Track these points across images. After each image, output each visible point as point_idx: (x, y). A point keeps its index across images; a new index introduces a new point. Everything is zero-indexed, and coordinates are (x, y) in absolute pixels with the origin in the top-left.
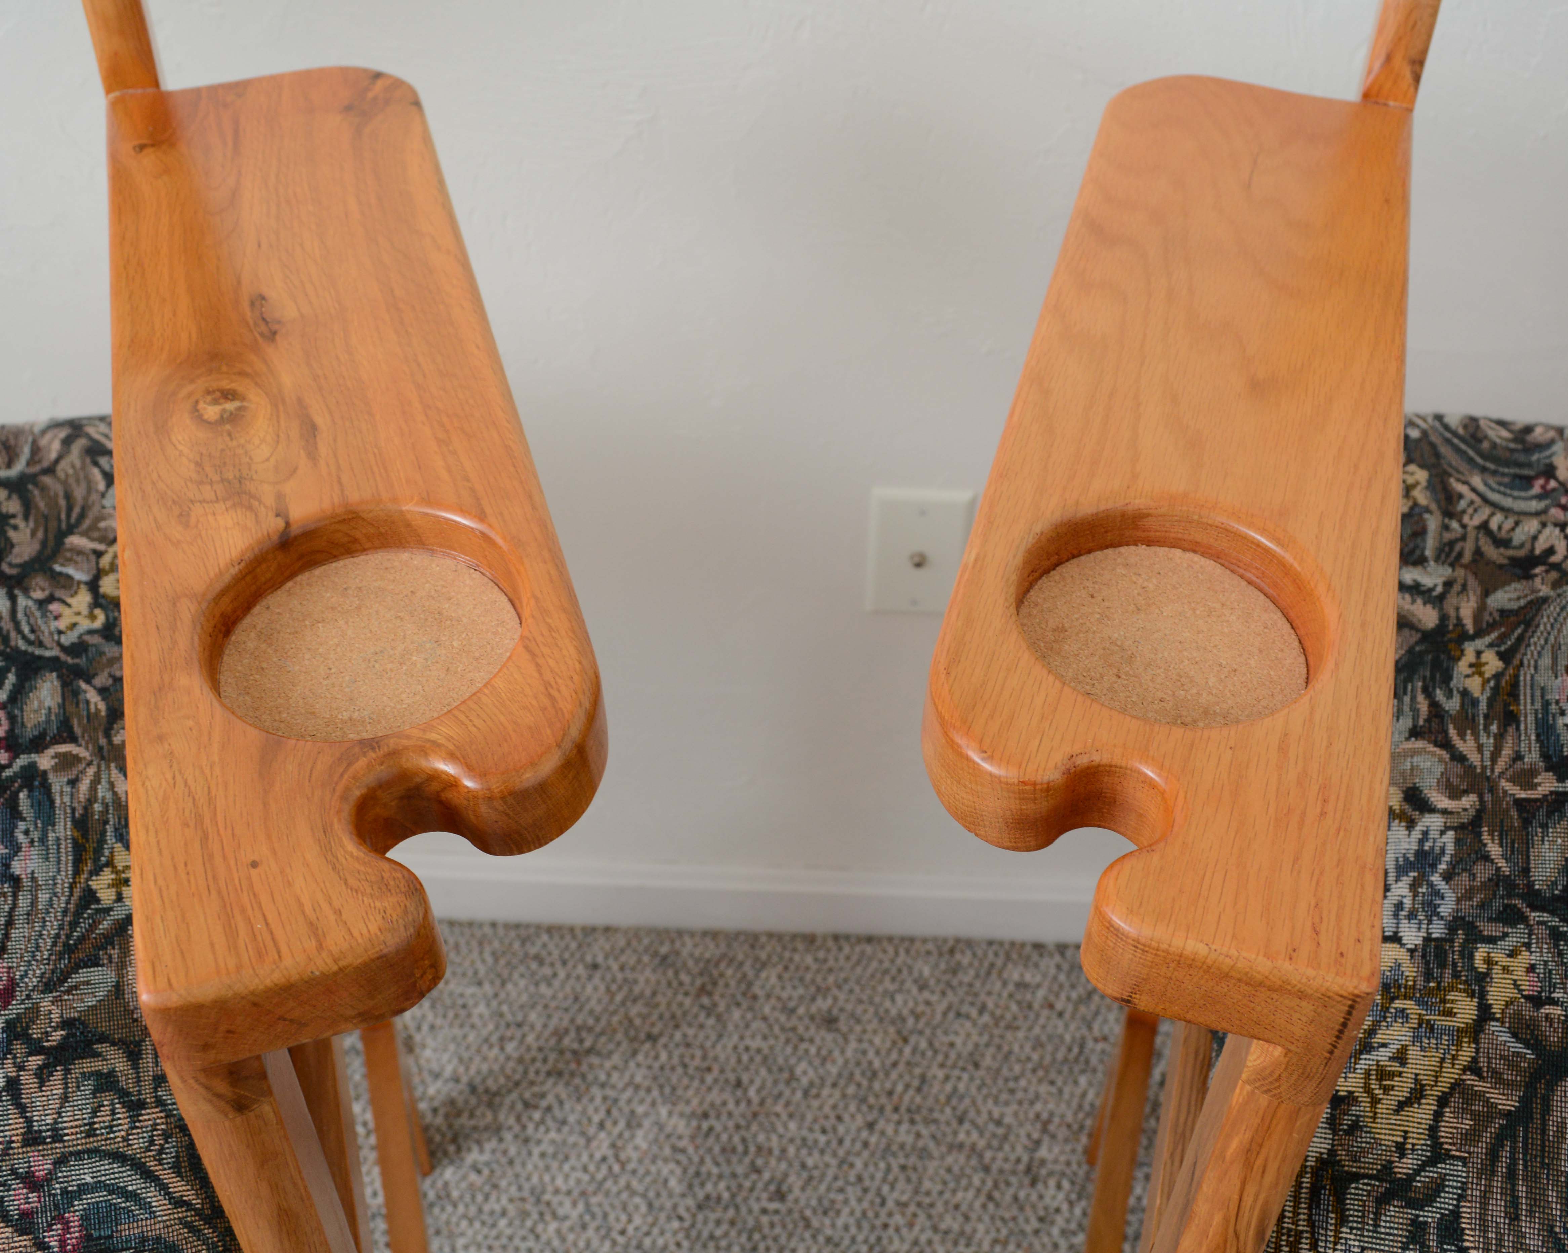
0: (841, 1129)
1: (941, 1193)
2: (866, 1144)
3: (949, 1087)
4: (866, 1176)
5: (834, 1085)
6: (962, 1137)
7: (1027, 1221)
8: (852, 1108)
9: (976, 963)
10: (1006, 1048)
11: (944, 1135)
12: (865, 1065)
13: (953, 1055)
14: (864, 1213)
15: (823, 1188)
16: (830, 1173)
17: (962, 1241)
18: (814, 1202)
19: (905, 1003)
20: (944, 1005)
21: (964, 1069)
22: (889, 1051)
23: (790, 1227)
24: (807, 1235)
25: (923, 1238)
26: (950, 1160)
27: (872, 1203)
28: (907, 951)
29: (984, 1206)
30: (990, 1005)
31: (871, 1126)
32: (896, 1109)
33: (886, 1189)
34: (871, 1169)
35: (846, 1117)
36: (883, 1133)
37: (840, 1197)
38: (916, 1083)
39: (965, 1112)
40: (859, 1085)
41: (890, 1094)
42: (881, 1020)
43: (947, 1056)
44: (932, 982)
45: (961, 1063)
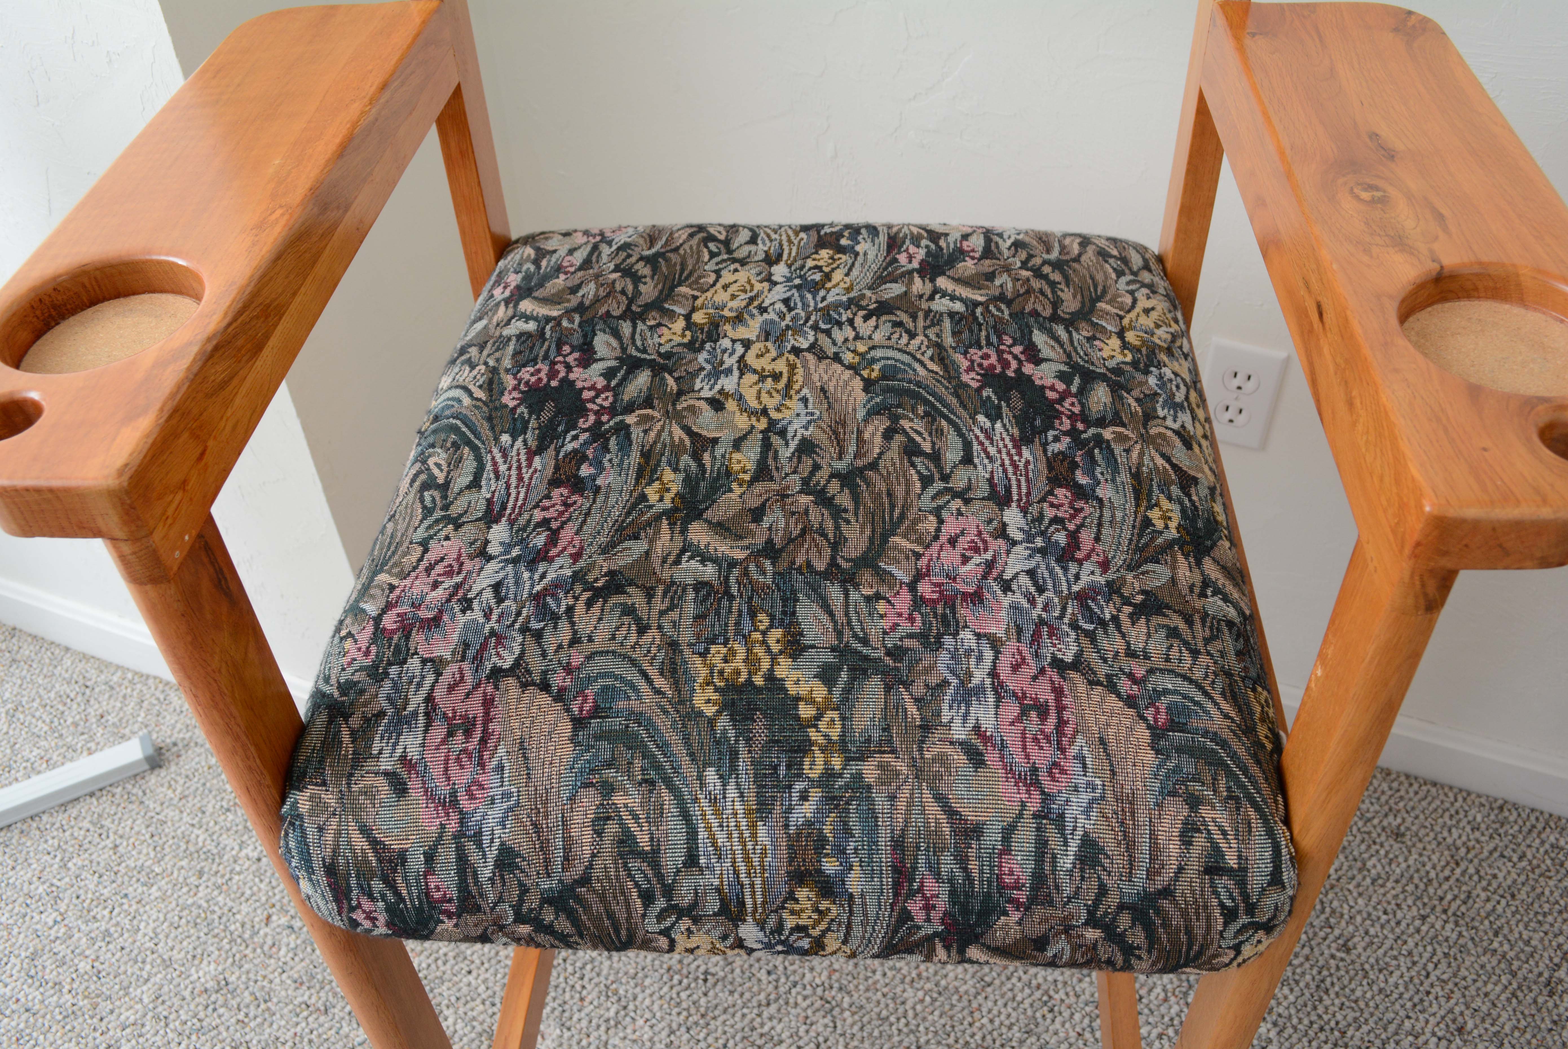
0: (1399, 915)
1: (1475, 981)
2: (1418, 931)
3: (1489, 906)
4: (1415, 951)
5: (1397, 881)
6: (1495, 945)
7: (1543, 1020)
8: (1410, 902)
9: (1520, 822)
10: (1539, 890)
11: (1482, 941)
12: (1423, 873)
13: (1495, 884)
14: (1411, 978)
15: (1381, 952)
16: (1388, 943)
17: (1489, 1021)
18: (1372, 960)
19: (1460, 837)
20: (1492, 846)
21: (1502, 896)
22: (1444, 868)
23: (1352, 973)
24: (1365, 982)
25: (1457, 1010)
26: (1484, 959)
27: (1418, 973)
28: (1465, 799)
29: (1509, 1000)
30: (1529, 855)
31: (1424, 918)
32: (1445, 911)
33: (1430, 966)
34: (1421, 949)
35: (1404, 906)
36: (1433, 926)
37: (1394, 963)
38: (1463, 896)
39: (1501, 928)
40: (1417, 887)
41: (1441, 899)
42: (1439, 844)
43: (1489, 884)
44: (1483, 826)
45: (1501, 891)
